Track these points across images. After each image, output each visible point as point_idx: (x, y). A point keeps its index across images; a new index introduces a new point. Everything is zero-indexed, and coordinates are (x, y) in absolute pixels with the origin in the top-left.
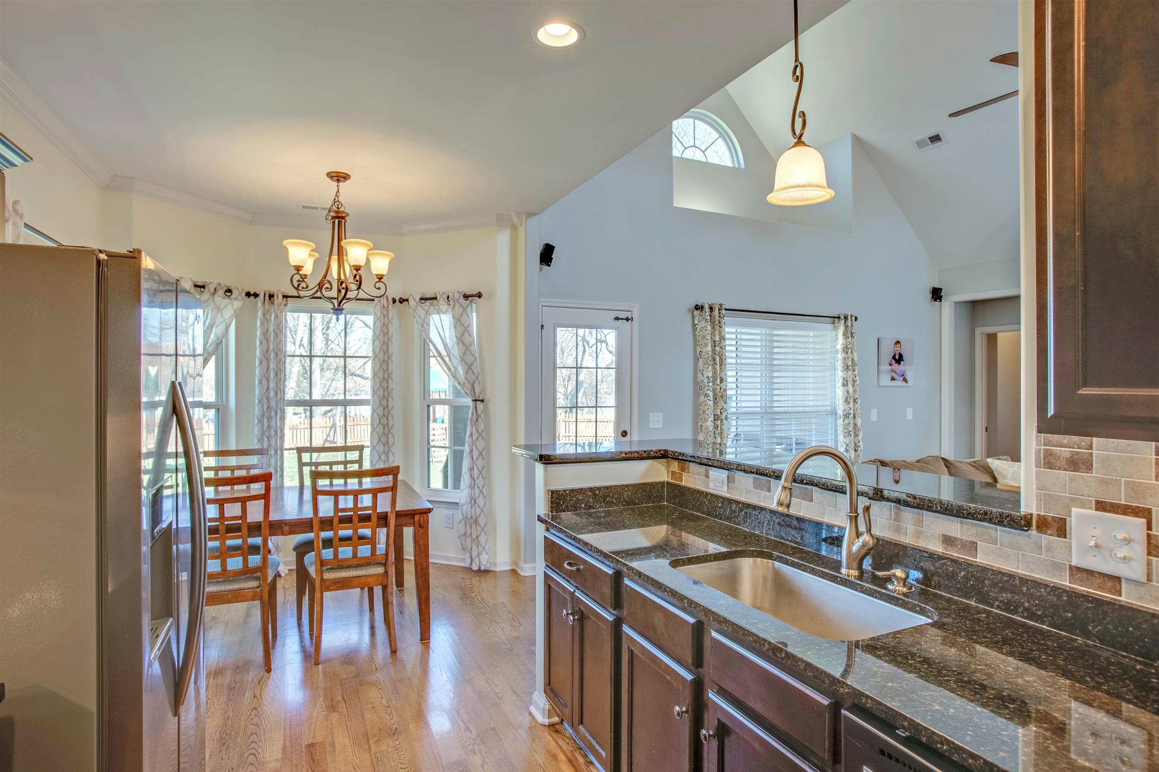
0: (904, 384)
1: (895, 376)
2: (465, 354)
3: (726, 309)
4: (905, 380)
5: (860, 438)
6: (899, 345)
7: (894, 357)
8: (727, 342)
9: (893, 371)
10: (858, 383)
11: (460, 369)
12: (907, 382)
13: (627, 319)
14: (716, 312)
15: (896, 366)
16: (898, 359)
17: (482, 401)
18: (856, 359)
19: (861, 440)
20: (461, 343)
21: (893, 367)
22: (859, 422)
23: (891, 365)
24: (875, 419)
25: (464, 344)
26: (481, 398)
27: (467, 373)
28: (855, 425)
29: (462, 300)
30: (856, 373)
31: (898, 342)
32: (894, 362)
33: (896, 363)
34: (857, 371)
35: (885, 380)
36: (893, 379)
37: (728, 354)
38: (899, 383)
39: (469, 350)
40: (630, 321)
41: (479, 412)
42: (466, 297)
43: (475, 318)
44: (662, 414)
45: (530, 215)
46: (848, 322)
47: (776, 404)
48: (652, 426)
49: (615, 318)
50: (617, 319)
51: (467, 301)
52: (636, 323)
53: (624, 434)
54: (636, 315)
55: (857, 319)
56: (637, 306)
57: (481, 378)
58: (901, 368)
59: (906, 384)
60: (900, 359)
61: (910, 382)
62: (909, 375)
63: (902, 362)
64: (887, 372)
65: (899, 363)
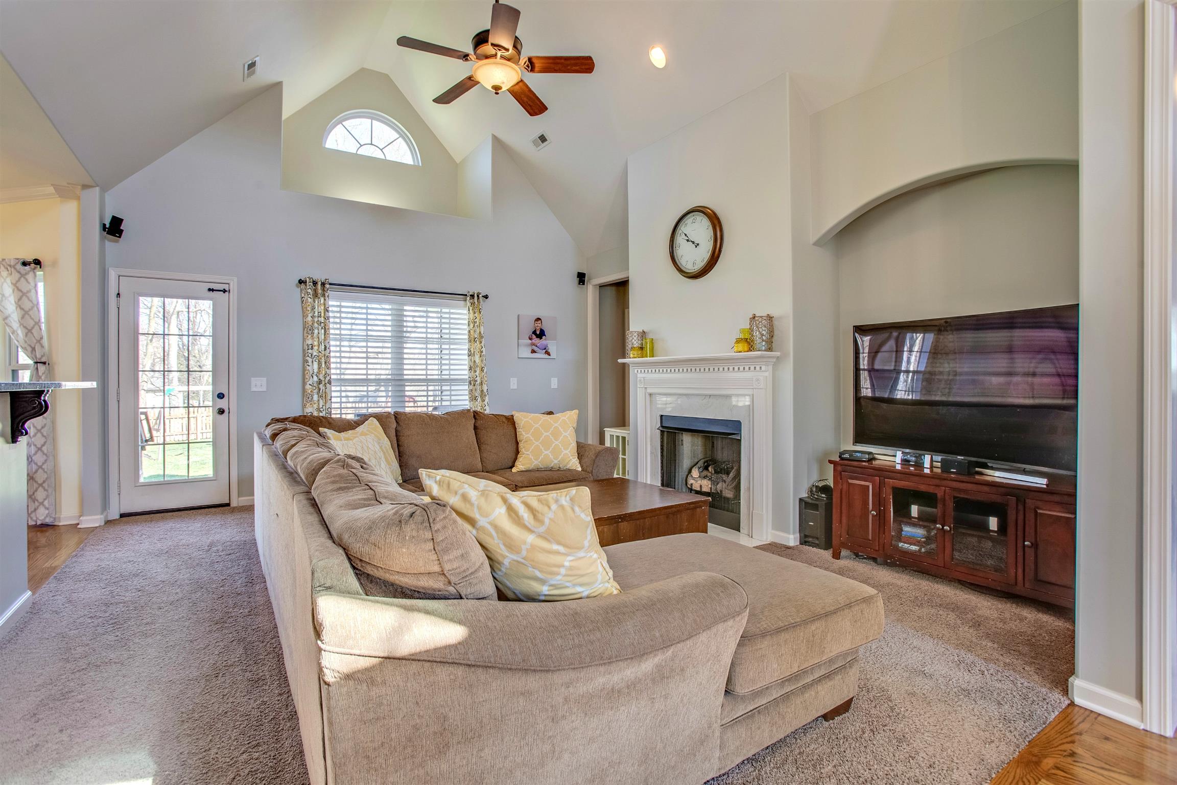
0: (546, 356)
1: (535, 349)
2: (23, 317)
3: (330, 284)
4: (548, 353)
5: (486, 403)
6: (540, 322)
7: (534, 332)
8: (331, 314)
9: (533, 344)
10: (484, 353)
11: (20, 332)
12: (550, 355)
13: (224, 291)
14: (319, 286)
15: (536, 341)
16: (540, 334)
17: (44, 363)
18: (482, 333)
19: (487, 405)
20: (18, 308)
21: (533, 341)
22: (485, 388)
23: (530, 339)
24: (515, 387)
25: (22, 309)
26: (43, 360)
27: (26, 335)
28: (482, 391)
29: (20, 267)
30: (482, 344)
31: (538, 319)
32: (534, 336)
33: (537, 337)
34: (483, 342)
35: (526, 352)
36: (533, 352)
37: (331, 326)
38: (540, 354)
39: (28, 314)
40: (227, 293)
41: (40, 374)
42: (25, 264)
43: (41, 286)
44: (265, 379)
45: (85, 187)
46: (475, 299)
47: (405, 372)
48: (254, 389)
49: (210, 290)
50: (213, 290)
51: (27, 268)
52: (234, 295)
53: (221, 396)
54: (233, 287)
55: (486, 297)
56: (236, 279)
57: (45, 342)
58: (542, 342)
59: (549, 357)
60: (541, 334)
61: (553, 355)
62: (552, 349)
63: (544, 337)
64: (527, 345)
65: (541, 338)
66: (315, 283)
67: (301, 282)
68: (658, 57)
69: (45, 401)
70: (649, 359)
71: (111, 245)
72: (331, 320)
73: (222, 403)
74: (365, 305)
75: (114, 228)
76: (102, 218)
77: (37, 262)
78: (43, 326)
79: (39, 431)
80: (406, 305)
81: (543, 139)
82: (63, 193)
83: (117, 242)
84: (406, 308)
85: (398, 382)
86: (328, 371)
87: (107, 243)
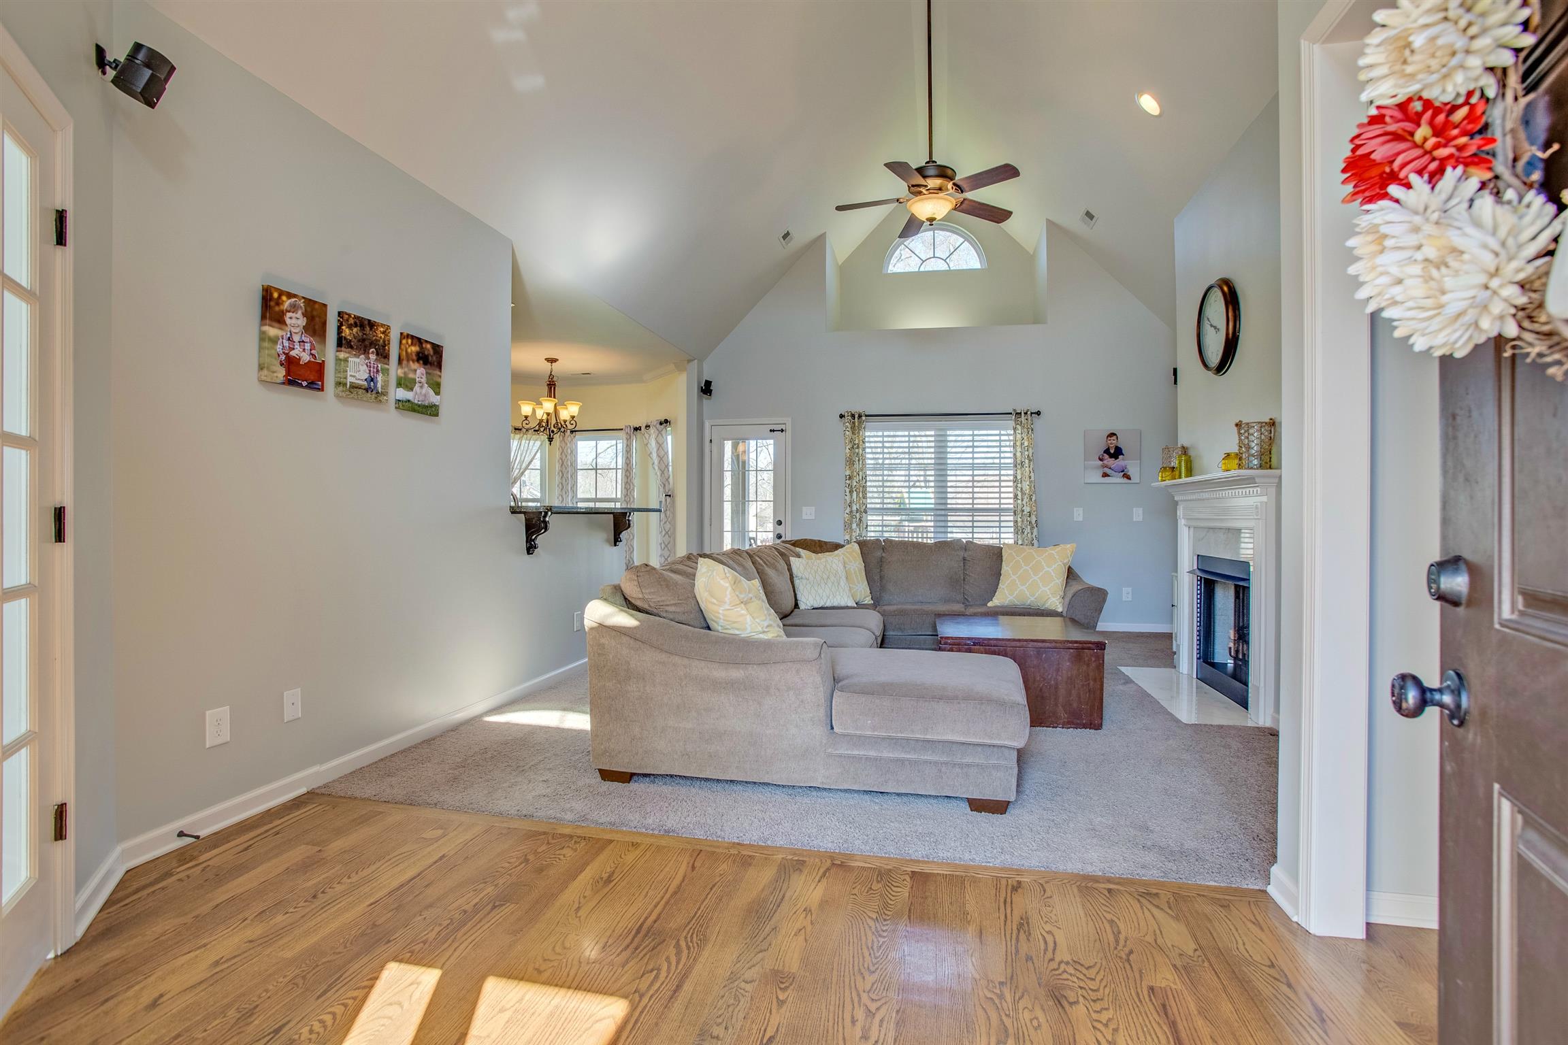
0: (1125, 480)
1: (1108, 471)
3: (866, 416)
4: (1127, 476)
5: (1034, 536)
6: (1114, 438)
7: (1107, 451)
8: (867, 445)
9: (1105, 466)
10: (1032, 479)
12: (1130, 479)
13: (782, 431)
14: (857, 419)
15: (1110, 462)
16: (1114, 453)
18: (1031, 455)
21: (1105, 462)
22: (1033, 519)
23: (1101, 460)
24: (1081, 519)
25: (659, 456)
26: (670, 493)
28: (1030, 522)
29: (658, 426)
30: (1031, 469)
31: (1112, 435)
32: (1106, 456)
33: (1111, 457)
34: (1031, 466)
35: (1096, 477)
36: (1105, 475)
37: (867, 456)
38: (1117, 479)
39: (662, 460)
40: (784, 433)
42: (661, 423)
43: (669, 438)
44: (814, 508)
45: (689, 361)
46: (1025, 417)
47: (949, 501)
48: (804, 517)
49: (771, 431)
50: (774, 431)
51: (662, 426)
52: (789, 432)
53: (780, 523)
54: (789, 428)
55: (1038, 413)
56: (790, 420)
57: (671, 480)
58: (1120, 462)
59: (1129, 481)
60: (1117, 453)
61: (1135, 478)
62: (1133, 471)
63: (1121, 457)
64: (1097, 468)
65: (1116, 458)
66: (853, 416)
67: (842, 416)
68: (1149, 104)
69: (629, 520)
70: (1184, 480)
71: (706, 402)
72: (868, 450)
73: (780, 530)
74: (906, 433)
75: (707, 389)
76: (699, 383)
77: (666, 421)
78: (670, 468)
79: (666, 546)
80: (950, 430)
81: (1089, 215)
82: (680, 368)
83: (710, 399)
84: (948, 433)
85: (942, 511)
86: (864, 500)
87: (705, 401)
